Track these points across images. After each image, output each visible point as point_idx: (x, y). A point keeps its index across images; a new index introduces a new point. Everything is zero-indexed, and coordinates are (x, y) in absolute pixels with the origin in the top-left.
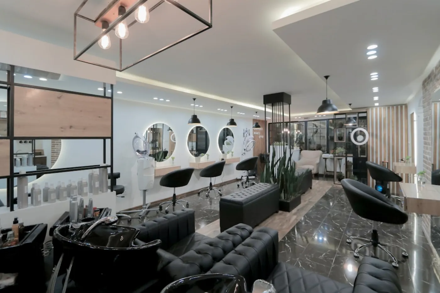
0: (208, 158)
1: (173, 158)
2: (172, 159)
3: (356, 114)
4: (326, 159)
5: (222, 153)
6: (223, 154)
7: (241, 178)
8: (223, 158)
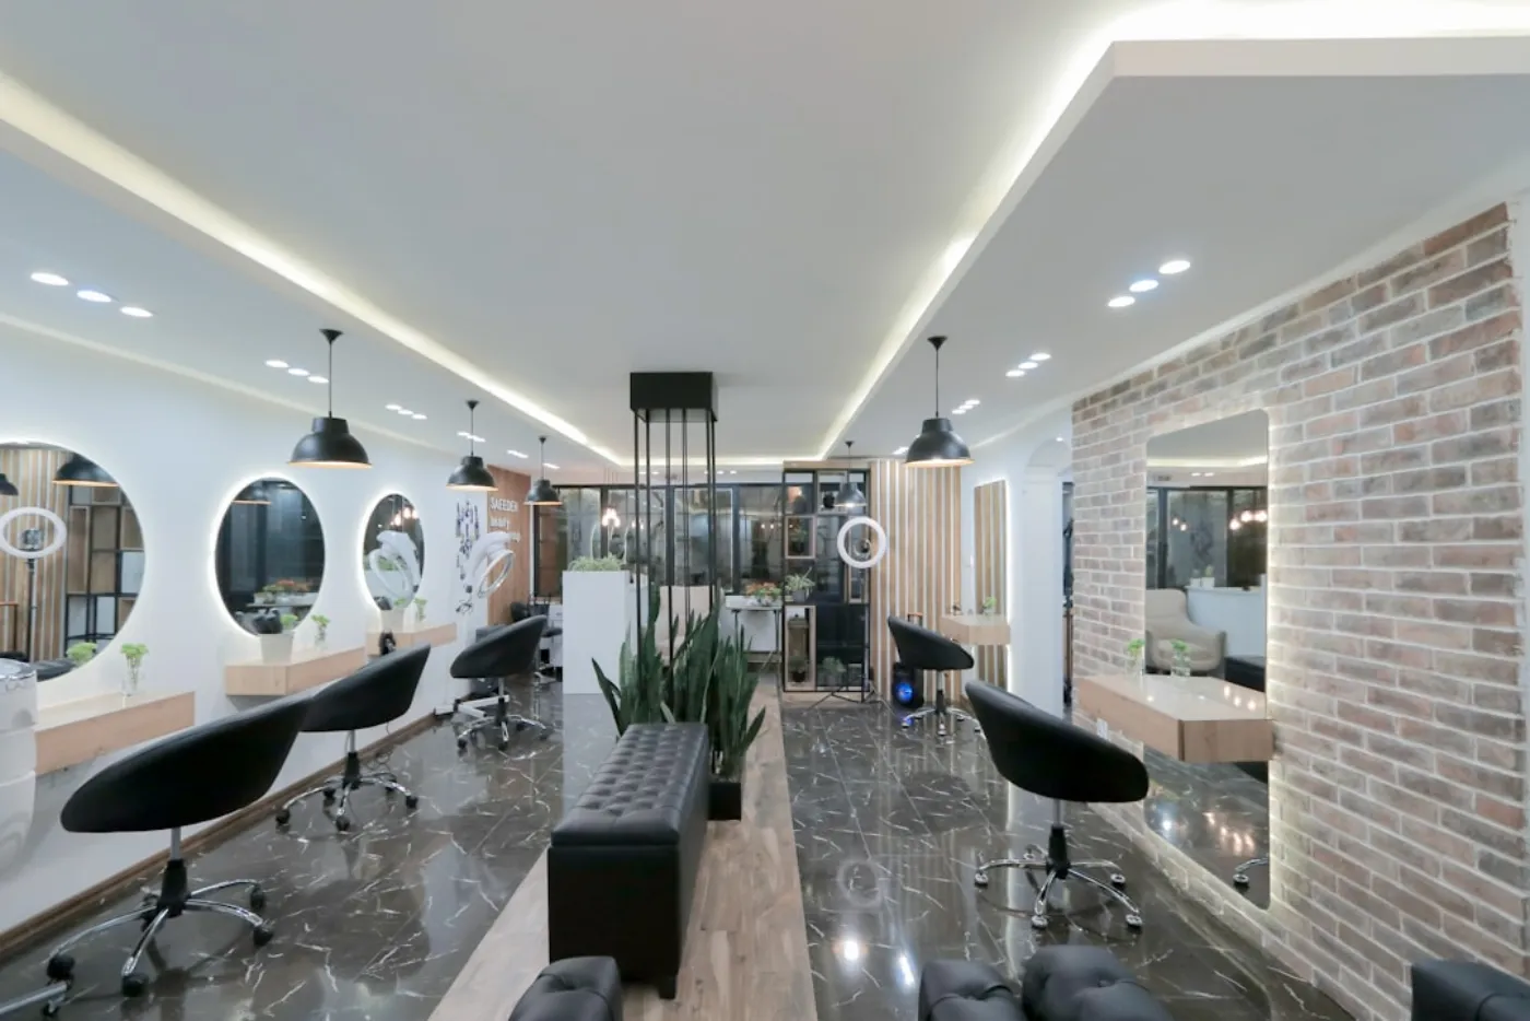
0: (322, 636)
1: (134, 655)
2: (129, 657)
3: (842, 474)
4: (737, 611)
5: (378, 610)
6: (387, 612)
7: (450, 709)
8: (387, 631)
